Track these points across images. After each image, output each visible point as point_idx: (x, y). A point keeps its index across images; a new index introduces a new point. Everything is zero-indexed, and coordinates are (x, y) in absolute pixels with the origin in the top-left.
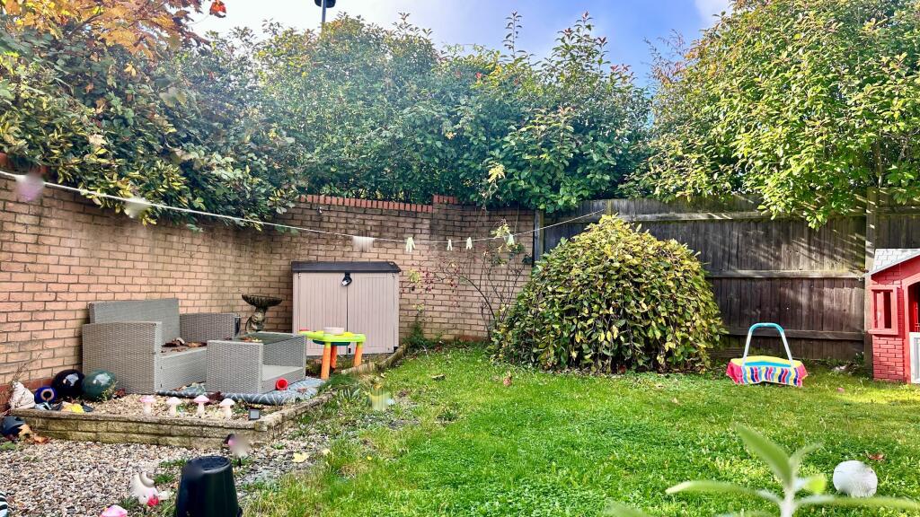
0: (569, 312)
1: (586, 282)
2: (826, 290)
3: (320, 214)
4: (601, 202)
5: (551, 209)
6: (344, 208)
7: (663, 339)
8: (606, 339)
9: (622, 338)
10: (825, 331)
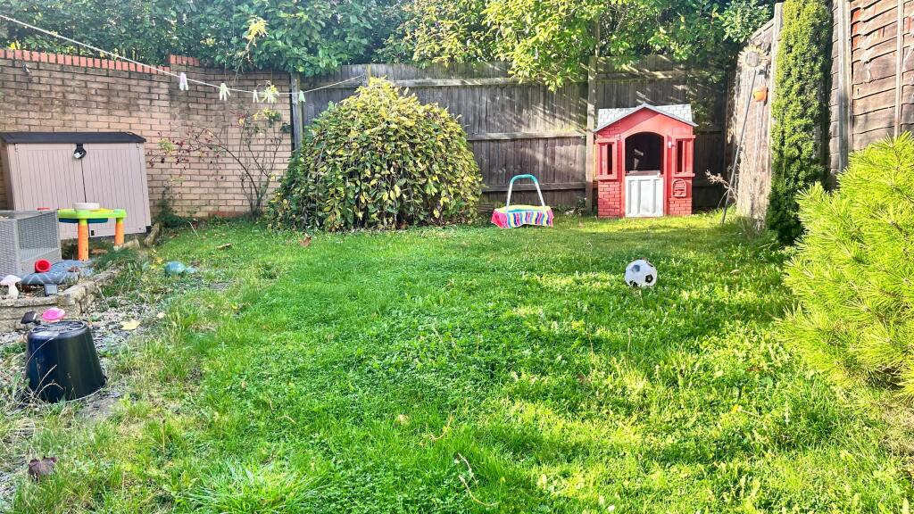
0: (351, 175)
1: (365, 144)
2: (557, 148)
3: (27, 74)
4: (360, 67)
5: (310, 73)
6: (58, 66)
7: (438, 195)
8: (390, 198)
9: (404, 196)
10: (557, 182)
